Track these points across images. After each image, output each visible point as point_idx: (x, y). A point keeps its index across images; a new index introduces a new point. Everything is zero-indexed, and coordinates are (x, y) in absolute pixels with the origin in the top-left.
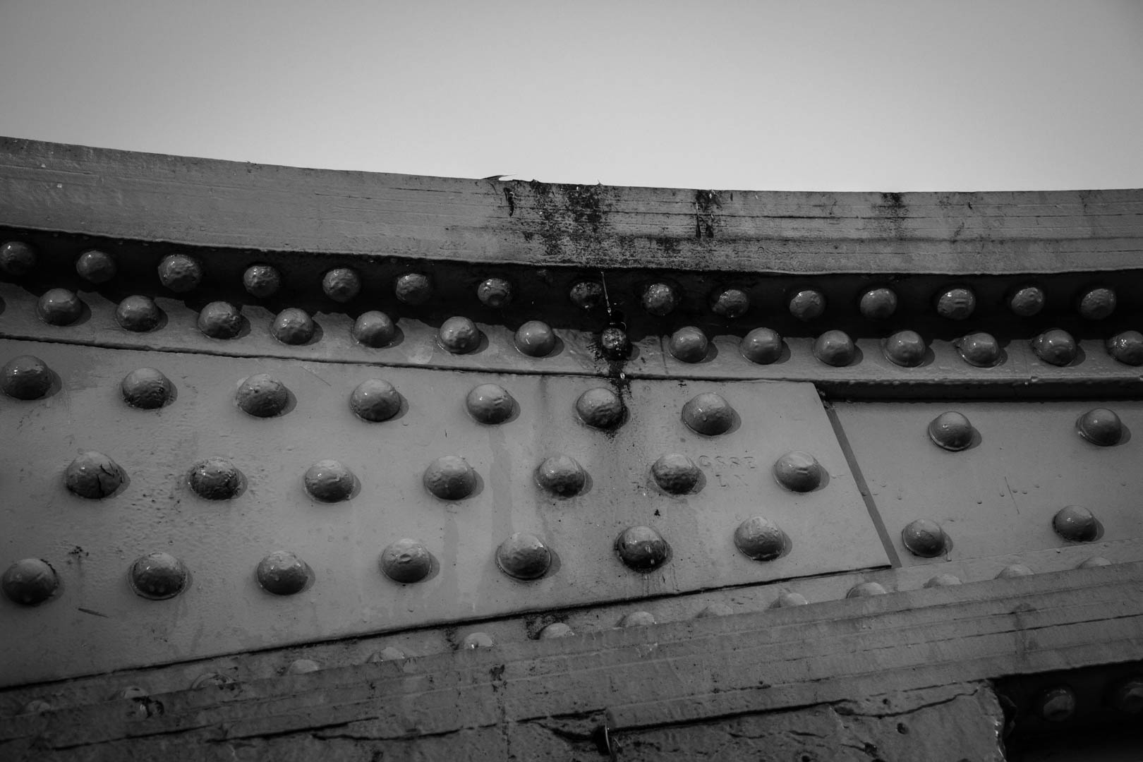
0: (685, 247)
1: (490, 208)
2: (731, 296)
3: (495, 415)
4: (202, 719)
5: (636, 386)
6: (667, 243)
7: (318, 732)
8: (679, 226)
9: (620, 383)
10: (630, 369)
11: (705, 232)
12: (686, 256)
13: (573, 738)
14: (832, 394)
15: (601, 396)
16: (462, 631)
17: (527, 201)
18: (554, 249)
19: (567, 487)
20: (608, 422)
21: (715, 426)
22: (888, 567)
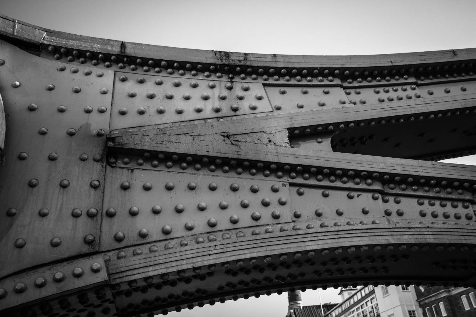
1: (212, 55)
2: (249, 69)
3: (212, 87)
4: (167, 132)
5: (234, 83)
6: (240, 61)
7: (185, 134)
8: (242, 58)
9: (232, 83)
10: (234, 80)
11: (245, 59)
12: (243, 63)
13: (224, 136)
14: (265, 85)
15: (229, 84)
16: (207, 120)
18: (222, 61)
19: (223, 98)
20: (230, 88)
21: (246, 89)
22: (272, 112)
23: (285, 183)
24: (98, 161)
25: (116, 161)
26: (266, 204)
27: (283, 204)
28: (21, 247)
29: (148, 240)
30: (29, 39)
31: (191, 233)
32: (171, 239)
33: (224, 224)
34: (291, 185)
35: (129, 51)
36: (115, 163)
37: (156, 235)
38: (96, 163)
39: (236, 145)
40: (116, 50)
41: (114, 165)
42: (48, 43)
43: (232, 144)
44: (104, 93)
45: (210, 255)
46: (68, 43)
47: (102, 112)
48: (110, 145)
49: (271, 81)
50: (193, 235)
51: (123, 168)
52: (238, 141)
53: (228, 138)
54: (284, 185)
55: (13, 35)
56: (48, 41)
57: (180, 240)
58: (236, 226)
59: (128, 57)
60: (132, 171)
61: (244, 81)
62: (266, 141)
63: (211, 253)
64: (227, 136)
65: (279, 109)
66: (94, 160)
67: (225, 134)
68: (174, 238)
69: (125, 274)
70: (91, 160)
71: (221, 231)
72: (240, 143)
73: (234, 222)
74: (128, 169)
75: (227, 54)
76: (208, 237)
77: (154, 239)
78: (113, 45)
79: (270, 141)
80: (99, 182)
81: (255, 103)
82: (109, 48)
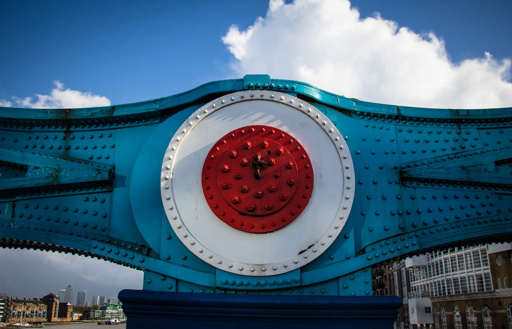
0: (467, 116)
1: (448, 113)
2: (470, 121)
3: (449, 133)
4: (432, 167)
5: (461, 129)
6: (465, 116)
7: (441, 168)
8: (466, 114)
9: (460, 129)
10: (461, 127)
11: (468, 114)
12: (467, 117)
14: (478, 129)
15: (459, 131)
16: (449, 155)
17: (452, 111)
18: (455, 117)
19: (456, 141)
20: (459, 133)
21: (468, 134)
22: (484, 148)
23: (493, 193)
24: (398, 184)
25: (406, 182)
26: (483, 206)
27: (492, 205)
28: (371, 231)
29: (428, 226)
30: (347, 108)
31: (448, 222)
32: (438, 226)
33: (463, 217)
34: (496, 194)
35: (403, 113)
36: (405, 184)
37: (431, 224)
38: (397, 185)
39: (468, 173)
40: (395, 112)
41: (405, 185)
42: (358, 110)
43: (466, 173)
44: (393, 141)
45: (461, 235)
46: (368, 109)
47: (394, 153)
48: (404, 176)
49: (482, 126)
50: (449, 223)
51: (410, 187)
52: (469, 171)
53: (464, 169)
54: (492, 194)
55: (339, 106)
56: (357, 108)
57: (443, 226)
58: (469, 218)
59: (402, 117)
60: (415, 188)
61: (466, 127)
62: (483, 170)
63: (461, 234)
64: (463, 168)
65: (487, 145)
66: (396, 183)
67: (462, 167)
68: (440, 225)
69: (423, 245)
70: (394, 183)
71: (462, 221)
72: (470, 172)
73: (468, 216)
74: (413, 187)
75: (457, 111)
76: (456, 224)
77: (431, 226)
78: (393, 109)
79: (486, 170)
80: (400, 196)
81: (474, 143)
82: (391, 111)
